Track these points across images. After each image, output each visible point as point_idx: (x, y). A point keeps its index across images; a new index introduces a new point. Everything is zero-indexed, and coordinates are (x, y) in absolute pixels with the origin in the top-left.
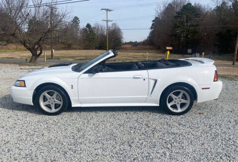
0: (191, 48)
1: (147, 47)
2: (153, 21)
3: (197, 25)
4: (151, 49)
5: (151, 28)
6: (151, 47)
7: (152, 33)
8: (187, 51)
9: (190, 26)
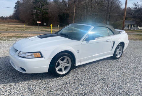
0: (46, 23)
1: (14, 20)
2: (16, 3)
3: (48, 9)
4: (17, 22)
5: (15, 8)
6: (17, 21)
7: (16, 11)
8: (43, 24)
9: (43, 9)
